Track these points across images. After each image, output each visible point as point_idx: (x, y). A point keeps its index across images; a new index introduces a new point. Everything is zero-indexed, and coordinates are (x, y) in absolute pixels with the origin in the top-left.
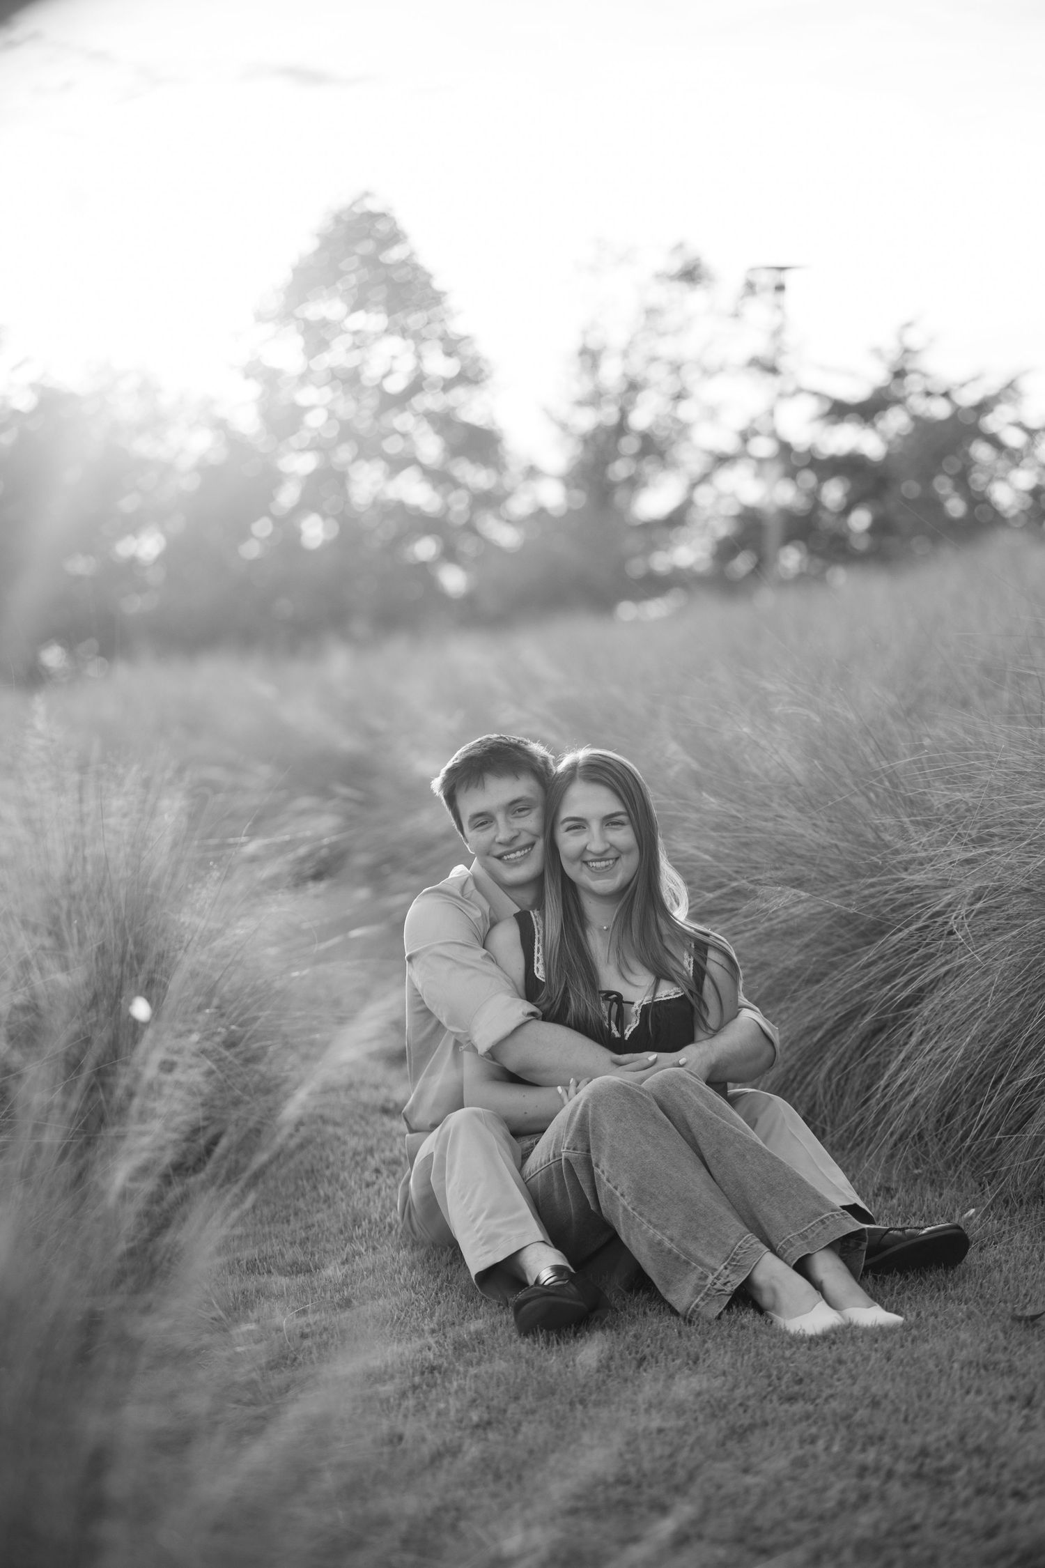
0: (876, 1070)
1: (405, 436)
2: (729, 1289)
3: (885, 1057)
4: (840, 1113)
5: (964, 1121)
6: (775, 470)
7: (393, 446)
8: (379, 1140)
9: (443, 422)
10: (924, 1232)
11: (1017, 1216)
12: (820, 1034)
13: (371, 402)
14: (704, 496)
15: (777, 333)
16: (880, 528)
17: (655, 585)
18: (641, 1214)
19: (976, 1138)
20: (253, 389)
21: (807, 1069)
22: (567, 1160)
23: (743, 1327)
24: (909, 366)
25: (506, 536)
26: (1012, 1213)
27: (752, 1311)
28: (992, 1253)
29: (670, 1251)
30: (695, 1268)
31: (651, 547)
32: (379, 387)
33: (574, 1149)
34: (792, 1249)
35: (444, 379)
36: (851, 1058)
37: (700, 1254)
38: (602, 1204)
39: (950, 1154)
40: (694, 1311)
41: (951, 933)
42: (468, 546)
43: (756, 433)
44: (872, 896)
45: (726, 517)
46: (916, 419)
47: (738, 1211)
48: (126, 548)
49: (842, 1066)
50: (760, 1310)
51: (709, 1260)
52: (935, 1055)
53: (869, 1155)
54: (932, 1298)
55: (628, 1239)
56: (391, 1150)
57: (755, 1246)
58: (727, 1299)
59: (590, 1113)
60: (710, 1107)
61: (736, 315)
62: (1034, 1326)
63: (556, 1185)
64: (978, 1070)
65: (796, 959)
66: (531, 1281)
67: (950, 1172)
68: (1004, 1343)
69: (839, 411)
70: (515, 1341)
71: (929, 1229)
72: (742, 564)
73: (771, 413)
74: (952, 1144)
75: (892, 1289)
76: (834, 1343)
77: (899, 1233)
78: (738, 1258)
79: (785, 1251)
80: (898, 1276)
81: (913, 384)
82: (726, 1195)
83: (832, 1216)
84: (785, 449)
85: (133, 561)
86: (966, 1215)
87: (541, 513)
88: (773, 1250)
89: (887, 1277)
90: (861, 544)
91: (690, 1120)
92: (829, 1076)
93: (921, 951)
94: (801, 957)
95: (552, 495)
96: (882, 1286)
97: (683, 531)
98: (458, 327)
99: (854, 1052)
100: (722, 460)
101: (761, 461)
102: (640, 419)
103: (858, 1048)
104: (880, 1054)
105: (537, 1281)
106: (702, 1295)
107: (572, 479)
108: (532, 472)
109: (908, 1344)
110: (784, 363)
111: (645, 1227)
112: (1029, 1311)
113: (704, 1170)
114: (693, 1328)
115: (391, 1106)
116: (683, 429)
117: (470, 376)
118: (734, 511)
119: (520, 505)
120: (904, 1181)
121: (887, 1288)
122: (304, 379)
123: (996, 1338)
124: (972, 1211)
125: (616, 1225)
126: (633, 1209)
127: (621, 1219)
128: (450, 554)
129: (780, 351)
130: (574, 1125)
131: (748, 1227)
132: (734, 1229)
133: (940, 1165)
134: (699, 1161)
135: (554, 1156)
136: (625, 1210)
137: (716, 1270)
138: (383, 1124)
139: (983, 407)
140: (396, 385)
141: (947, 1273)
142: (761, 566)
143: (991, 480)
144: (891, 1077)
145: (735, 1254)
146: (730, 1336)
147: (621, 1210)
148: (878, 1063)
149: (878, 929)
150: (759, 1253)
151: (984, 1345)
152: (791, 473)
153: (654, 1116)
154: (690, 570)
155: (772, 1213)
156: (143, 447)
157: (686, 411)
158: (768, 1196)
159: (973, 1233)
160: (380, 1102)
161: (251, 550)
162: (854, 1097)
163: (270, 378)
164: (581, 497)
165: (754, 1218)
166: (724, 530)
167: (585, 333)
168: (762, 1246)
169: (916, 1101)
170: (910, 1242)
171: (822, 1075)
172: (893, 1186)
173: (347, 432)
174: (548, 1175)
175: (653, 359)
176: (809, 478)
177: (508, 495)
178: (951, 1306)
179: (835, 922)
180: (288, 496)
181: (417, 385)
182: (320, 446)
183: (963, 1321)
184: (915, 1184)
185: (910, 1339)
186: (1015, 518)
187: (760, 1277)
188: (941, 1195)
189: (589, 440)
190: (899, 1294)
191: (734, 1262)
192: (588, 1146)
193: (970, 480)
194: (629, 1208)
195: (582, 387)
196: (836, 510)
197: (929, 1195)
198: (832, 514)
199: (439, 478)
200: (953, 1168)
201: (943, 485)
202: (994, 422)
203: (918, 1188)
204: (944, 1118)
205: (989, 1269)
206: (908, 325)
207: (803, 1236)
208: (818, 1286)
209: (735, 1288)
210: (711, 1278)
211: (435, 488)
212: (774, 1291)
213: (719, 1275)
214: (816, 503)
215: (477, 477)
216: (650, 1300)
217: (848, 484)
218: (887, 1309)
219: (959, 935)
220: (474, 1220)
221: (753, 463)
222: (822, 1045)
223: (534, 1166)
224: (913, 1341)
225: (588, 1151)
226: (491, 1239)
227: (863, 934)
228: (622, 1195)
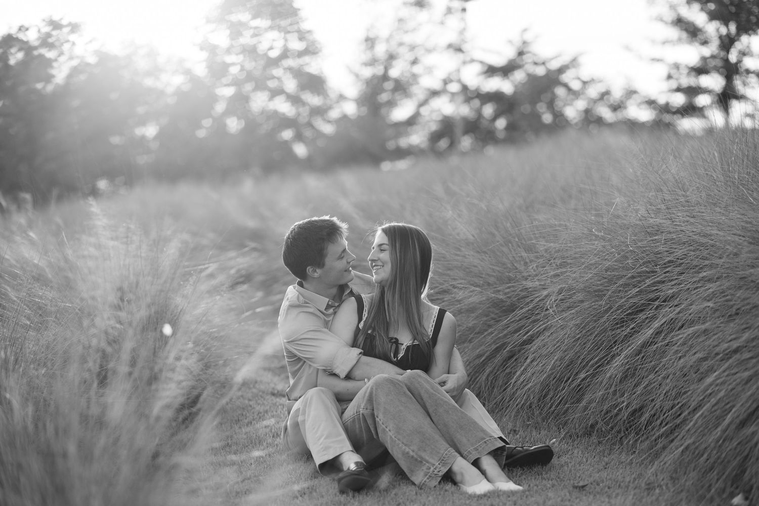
0: (510, 375)
1: (279, 79)
2: (441, 474)
3: (514, 369)
4: (492, 396)
5: (551, 398)
6: (460, 98)
7: (272, 84)
8: (270, 407)
9: (298, 73)
10: (532, 448)
11: (576, 442)
12: (483, 358)
13: (262, 62)
14: (424, 111)
15: (462, 32)
16: (510, 127)
17: (400, 153)
18: (399, 440)
19: (557, 406)
20: (204, 55)
21: (477, 375)
22: (363, 414)
23: (446, 491)
24: (525, 50)
25: (328, 129)
26: (573, 441)
27: (450, 483)
28: (564, 459)
29: (413, 457)
30: (425, 464)
31: (398, 135)
32: (266, 54)
33: (366, 409)
34: (471, 455)
35: (298, 51)
36: (498, 370)
37: (427, 458)
38: (380, 435)
39: (544, 415)
40: (424, 484)
41: (547, 310)
42: (308, 133)
43: (451, 81)
44: (509, 293)
45: (436, 121)
46: (529, 75)
47: (445, 438)
48: (139, 131)
49: (494, 373)
50: (455, 483)
51: (431, 460)
52: (539, 368)
53: (506, 415)
54: (535, 479)
55: (392, 451)
56: (276, 412)
57: (453, 454)
58: (440, 479)
59: (374, 392)
60: (432, 389)
61: (442, 23)
62: (583, 490)
63: (357, 426)
64: (558, 375)
65: (473, 322)
66: (345, 468)
67: (544, 423)
68: (569, 498)
69: (491, 71)
70: (338, 496)
71: (534, 447)
72: (443, 144)
73: (458, 71)
74: (545, 409)
75: (517, 475)
76: (489, 497)
77: (521, 449)
78: (445, 459)
79: (468, 456)
80: (520, 469)
81: (527, 58)
82: (439, 430)
83: (490, 439)
84: (465, 88)
85: (143, 138)
86: (552, 441)
87: (345, 117)
88: (462, 456)
89: (514, 469)
90: (501, 135)
91: (422, 395)
92: (487, 379)
93: (533, 318)
94: (475, 322)
95: (350, 109)
96: (512, 474)
97: (415, 127)
98: (305, 26)
99: (500, 367)
100: (434, 93)
101: (453, 94)
102: (394, 73)
103: (502, 365)
104: (512, 368)
105: (349, 469)
106: (428, 476)
107: (361, 101)
108: (342, 97)
109: (524, 498)
110: (465, 47)
111: (400, 445)
112: (581, 484)
113: (428, 419)
114: (422, 491)
115: (276, 392)
116: (415, 77)
117: (311, 50)
118: (440, 118)
119: (334, 114)
120: (523, 427)
121: (514, 474)
122: (228, 51)
123: (565, 495)
124: (554, 440)
125: (386, 445)
126: (395, 437)
127: (389, 442)
128: (299, 137)
129: (464, 41)
130: (366, 398)
131: (450, 445)
132: (443, 446)
133: (539, 420)
134: (426, 414)
135: (357, 413)
136: (391, 437)
137: (434, 465)
138: (272, 400)
139: (561, 70)
140: (274, 54)
141: (543, 468)
142: (452, 144)
143: (565, 105)
144: (517, 378)
145: (444, 458)
146: (440, 494)
147: (389, 438)
148: (511, 372)
149: (512, 309)
150: (455, 457)
151: (560, 498)
152: (468, 100)
153: (405, 393)
154: (417, 146)
155: (462, 439)
156: (149, 82)
157: (417, 69)
158: (459, 430)
159: (555, 450)
160: (270, 390)
161: (201, 134)
162: (499, 388)
163: (212, 50)
164: (364, 110)
165: (453, 441)
166: (434, 127)
167: (368, 30)
168: (456, 454)
169: (529, 389)
170: (526, 453)
171: (484, 378)
172: (517, 429)
173: (249, 77)
174: (354, 421)
175: (401, 44)
176: (476, 103)
177: (330, 108)
178: (544, 482)
179: (492, 305)
180: (220, 108)
181: (285, 54)
182: (236, 83)
183: (550, 488)
184: (527, 428)
185: (525, 496)
186: (576, 124)
187: (456, 468)
188: (540, 433)
189: (369, 82)
190: (520, 477)
191: (443, 461)
192: (373, 407)
193: (554, 105)
194: (393, 437)
195: (366, 57)
196: (490, 119)
197: (534, 433)
198: (488, 120)
199: (295, 100)
200: (546, 421)
201: (541, 107)
202: (566, 77)
203: (529, 430)
204: (542, 398)
205: (562, 466)
206: (525, 30)
207: (476, 449)
208: (483, 473)
209: (443, 473)
210: (432, 468)
211: (293, 105)
212: (462, 474)
213: (436, 467)
214: (480, 115)
215: (314, 100)
216: (402, 479)
217: (496, 107)
218: (515, 483)
219: (551, 311)
220: (319, 440)
221: (449, 95)
222: (484, 364)
223: (347, 417)
224: (526, 497)
225: (373, 410)
226: (326, 448)
227: (505, 311)
228: (390, 431)
